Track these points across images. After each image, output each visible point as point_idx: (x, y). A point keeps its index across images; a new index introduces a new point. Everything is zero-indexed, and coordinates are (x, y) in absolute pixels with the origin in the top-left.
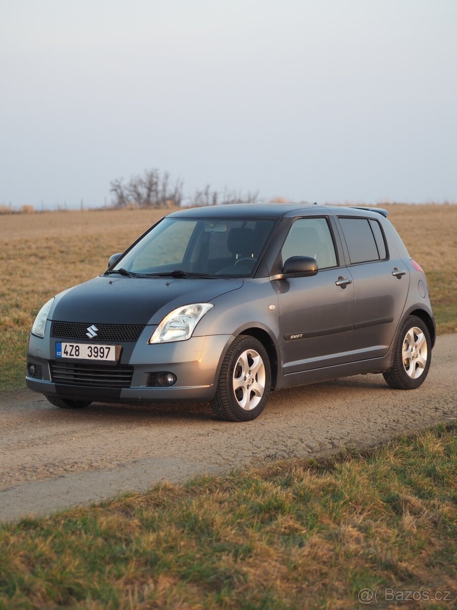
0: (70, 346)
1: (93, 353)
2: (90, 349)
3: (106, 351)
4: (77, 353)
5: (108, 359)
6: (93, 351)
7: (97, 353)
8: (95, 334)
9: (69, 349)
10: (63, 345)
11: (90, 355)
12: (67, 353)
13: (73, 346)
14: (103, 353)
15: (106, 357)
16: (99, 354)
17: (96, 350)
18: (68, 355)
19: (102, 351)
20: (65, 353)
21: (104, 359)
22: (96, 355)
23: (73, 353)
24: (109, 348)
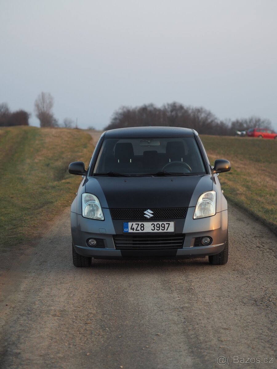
0: (136, 224)
1: (156, 228)
2: (153, 225)
3: (166, 226)
4: (142, 229)
5: (169, 231)
6: (155, 227)
7: (159, 227)
8: (152, 216)
9: (135, 226)
10: (130, 224)
11: (153, 229)
12: (133, 229)
13: (138, 224)
14: (164, 227)
15: (167, 230)
16: (161, 228)
17: (158, 226)
18: (135, 230)
19: (163, 226)
20: (131, 229)
21: (165, 231)
22: (158, 229)
23: (139, 228)
24: (169, 224)
